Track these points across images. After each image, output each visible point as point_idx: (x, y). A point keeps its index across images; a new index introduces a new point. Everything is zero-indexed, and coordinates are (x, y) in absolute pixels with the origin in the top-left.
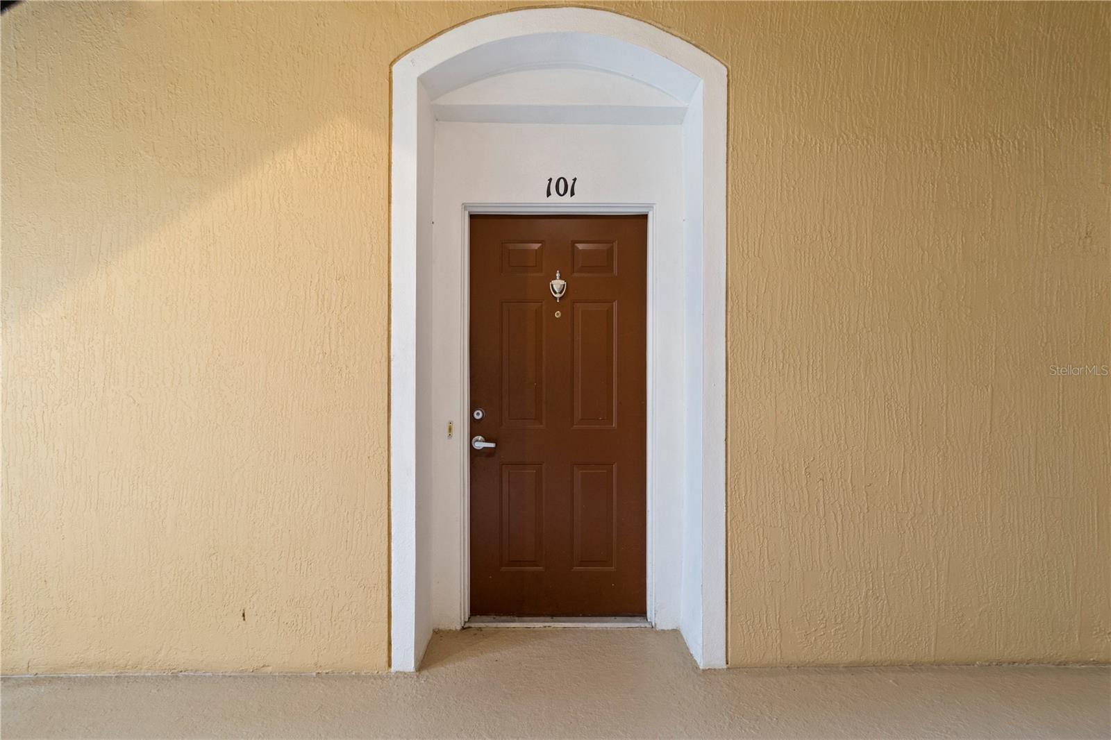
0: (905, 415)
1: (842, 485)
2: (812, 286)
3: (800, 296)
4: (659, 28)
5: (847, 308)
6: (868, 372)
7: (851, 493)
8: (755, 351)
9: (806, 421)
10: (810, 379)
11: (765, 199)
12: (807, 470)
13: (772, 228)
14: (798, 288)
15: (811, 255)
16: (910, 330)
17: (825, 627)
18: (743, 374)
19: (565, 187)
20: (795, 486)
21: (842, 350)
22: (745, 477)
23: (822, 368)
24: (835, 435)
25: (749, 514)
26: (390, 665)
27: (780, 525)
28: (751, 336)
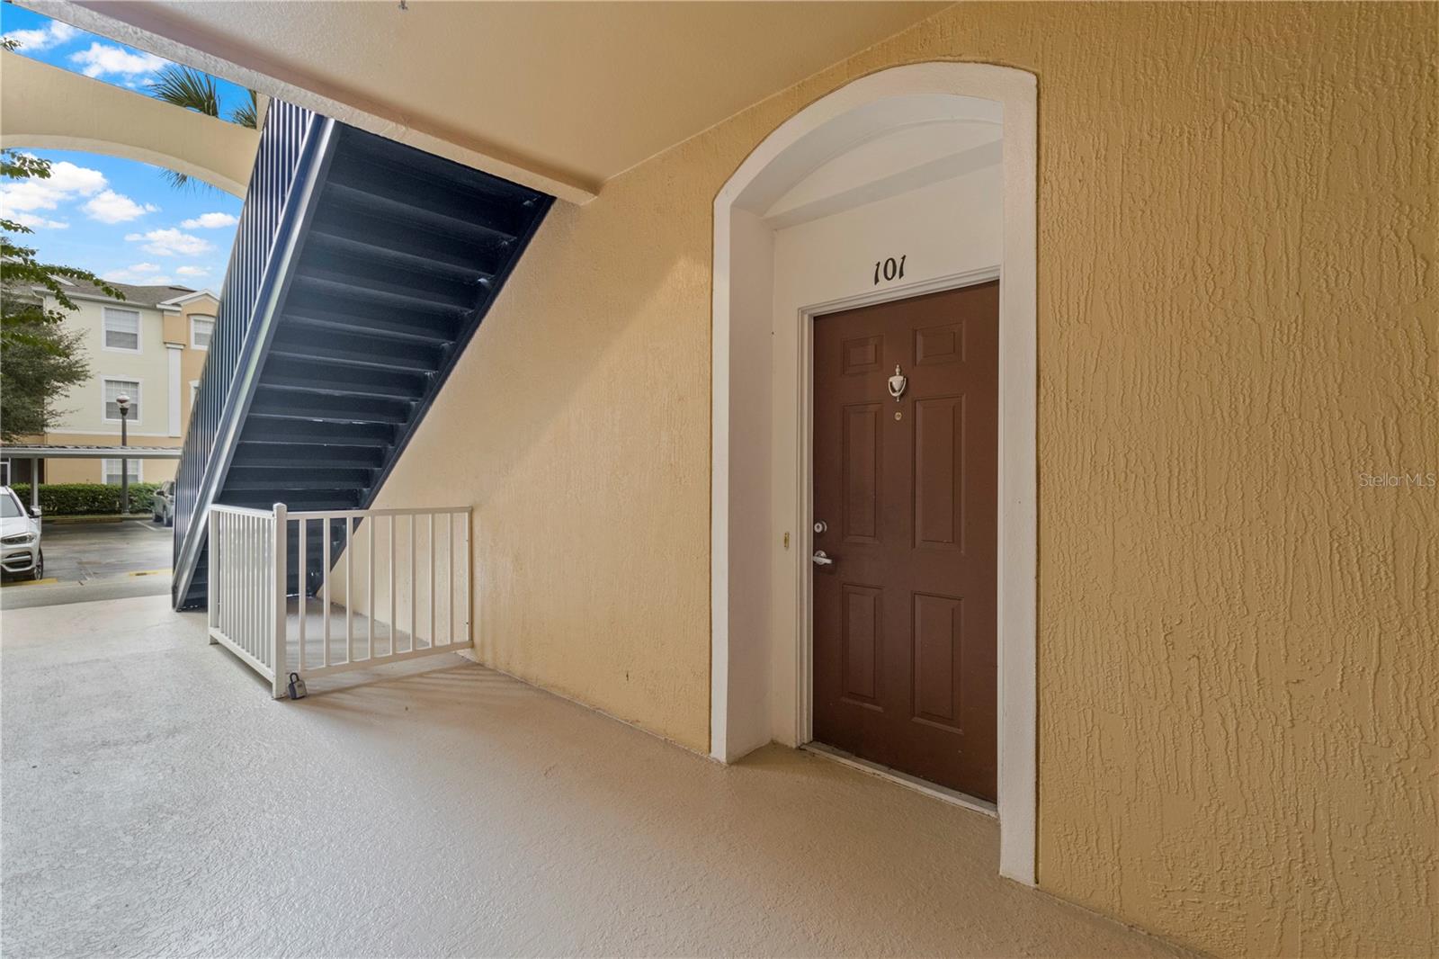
0: (1383, 569)
1: (1236, 672)
2: (1177, 355)
3: (1154, 372)
4: (950, 61)
5: (1246, 384)
6: (1292, 489)
7: (1256, 688)
8: (1080, 456)
9: (1166, 562)
10: (1175, 501)
11: (1095, 240)
12: (1169, 637)
13: (1107, 277)
14: (1150, 360)
15: (1175, 305)
16: (1395, 412)
17: (1203, 892)
18: (1062, 489)
19: (894, 268)
20: (1145, 659)
21: (1235, 453)
22: (1065, 633)
23: (1197, 480)
24: (1222, 590)
25: (1070, 684)
26: (710, 751)
27: (1121, 712)
28: (1074, 436)
